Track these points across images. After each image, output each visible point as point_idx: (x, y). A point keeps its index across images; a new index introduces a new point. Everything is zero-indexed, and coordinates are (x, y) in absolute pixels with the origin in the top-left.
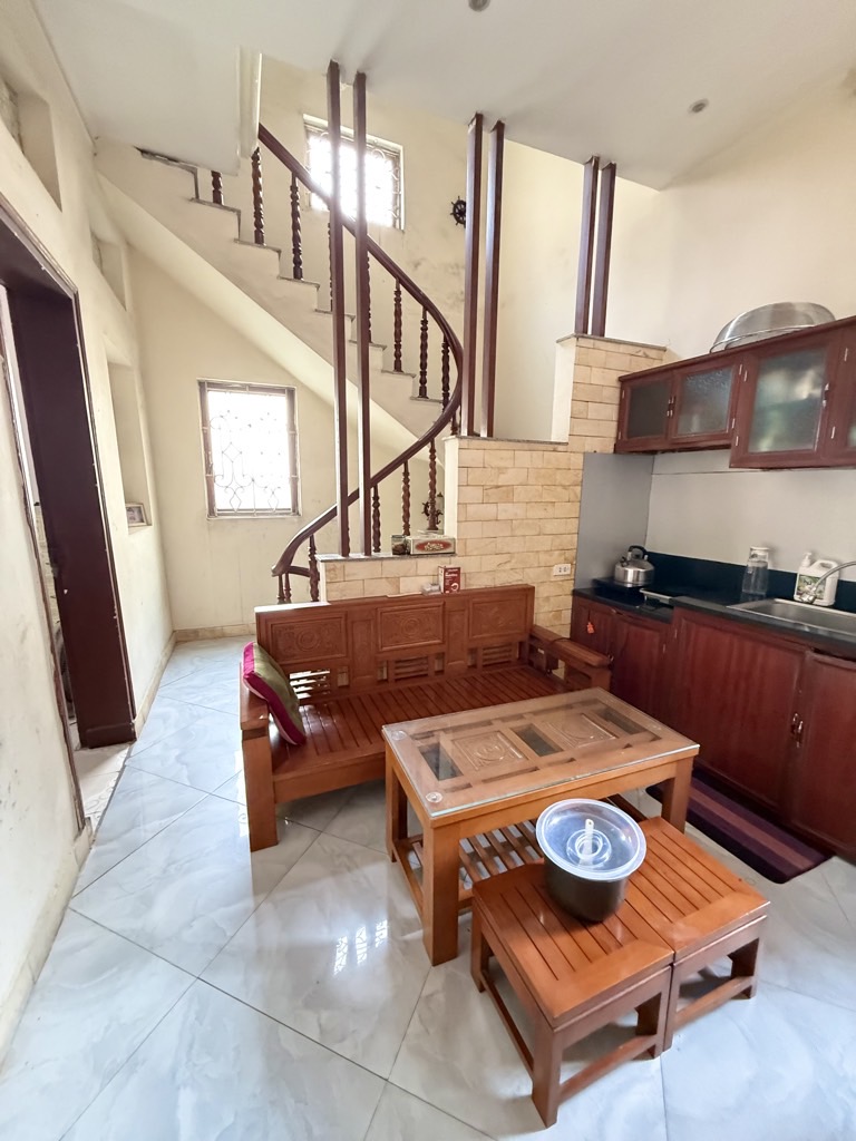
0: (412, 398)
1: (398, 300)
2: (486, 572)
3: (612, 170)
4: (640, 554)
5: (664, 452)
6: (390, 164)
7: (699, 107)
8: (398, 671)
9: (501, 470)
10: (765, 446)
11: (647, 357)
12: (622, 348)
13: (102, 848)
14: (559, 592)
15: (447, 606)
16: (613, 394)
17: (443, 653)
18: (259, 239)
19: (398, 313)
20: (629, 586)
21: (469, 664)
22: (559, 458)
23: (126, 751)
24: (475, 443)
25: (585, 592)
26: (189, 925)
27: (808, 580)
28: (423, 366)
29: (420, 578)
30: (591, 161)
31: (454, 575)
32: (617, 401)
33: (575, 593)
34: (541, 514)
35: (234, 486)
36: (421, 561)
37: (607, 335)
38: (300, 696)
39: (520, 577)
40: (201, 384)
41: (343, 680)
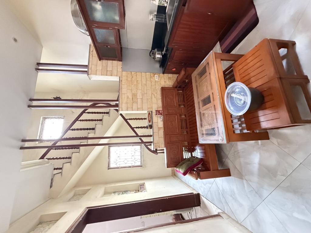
0: (109, 116)
1: (83, 120)
2: (157, 102)
3: (39, 64)
4: (152, 53)
5: (121, 45)
6: (47, 120)
7: (15, 40)
8: (184, 128)
9: (128, 98)
10: (117, 18)
11: (93, 51)
12: (91, 60)
13: (226, 210)
14: (163, 78)
15: (167, 114)
16: (104, 62)
17: (180, 115)
18: (70, 158)
19: (86, 120)
20: (161, 56)
21: (183, 107)
22: (124, 79)
23: (202, 196)
24: (120, 106)
25: (163, 70)
26: (249, 198)
27: (160, 2)
28: (100, 113)
29: (159, 122)
30: (37, 71)
31: (158, 112)
32: (106, 61)
33: (163, 73)
34: (140, 85)
35: (134, 161)
36: (154, 121)
37: (87, 64)
38: (190, 156)
39: (159, 90)
40: (108, 169)
41: (186, 143)
